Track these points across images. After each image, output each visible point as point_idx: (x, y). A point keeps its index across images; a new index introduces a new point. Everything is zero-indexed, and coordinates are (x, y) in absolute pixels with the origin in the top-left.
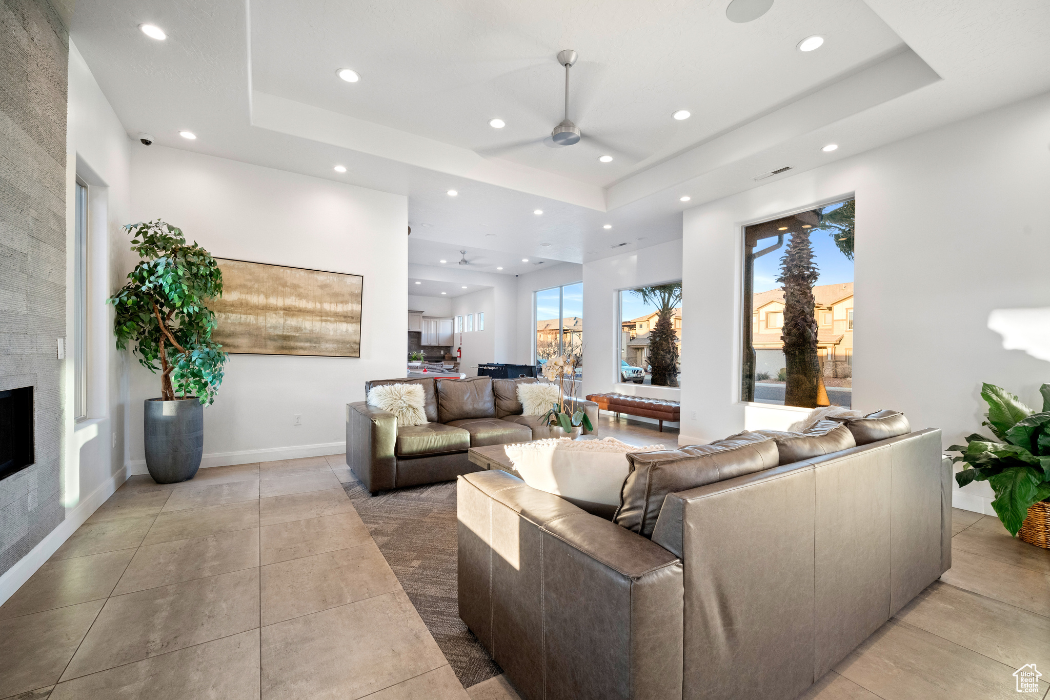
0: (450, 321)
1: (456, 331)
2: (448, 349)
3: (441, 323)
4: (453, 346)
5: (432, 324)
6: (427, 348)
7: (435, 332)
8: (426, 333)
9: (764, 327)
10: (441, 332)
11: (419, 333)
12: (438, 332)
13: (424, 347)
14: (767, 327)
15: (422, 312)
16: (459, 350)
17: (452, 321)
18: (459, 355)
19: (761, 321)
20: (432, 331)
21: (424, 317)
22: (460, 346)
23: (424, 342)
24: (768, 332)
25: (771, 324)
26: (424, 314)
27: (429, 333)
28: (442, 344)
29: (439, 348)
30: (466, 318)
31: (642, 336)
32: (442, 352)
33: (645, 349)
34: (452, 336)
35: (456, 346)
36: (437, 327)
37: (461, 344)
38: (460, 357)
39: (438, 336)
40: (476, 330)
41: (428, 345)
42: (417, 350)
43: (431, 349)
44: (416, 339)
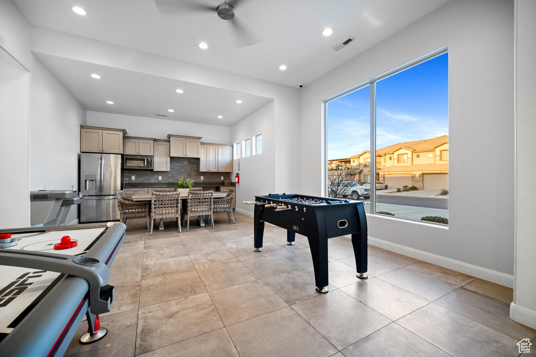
0: (228, 149)
1: (235, 158)
2: (227, 175)
3: (220, 150)
4: (232, 172)
5: (211, 150)
6: (207, 174)
7: (214, 159)
8: (205, 159)
9: (439, 160)
10: (220, 158)
11: (198, 159)
12: (217, 159)
13: (204, 173)
14: (441, 159)
15: (200, 138)
16: (237, 176)
17: (231, 148)
18: (237, 181)
19: (437, 156)
20: (211, 158)
21: (202, 143)
22: (238, 172)
23: (203, 168)
24: (442, 163)
25: (444, 157)
26: (202, 140)
27: (208, 159)
28: (221, 170)
29: (219, 174)
30: (244, 143)
31: (355, 166)
32: (222, 178)
33: (357, 175)
34: (232, 162)
35: (235, 172)
36: (216, 154)
37: (239, 170)
38: (238, 182)
39: (217, 163)
40: (254, 154)
41: (207, 171)
42: (197, 176)
43: (211, 176)
44: (196, 166)
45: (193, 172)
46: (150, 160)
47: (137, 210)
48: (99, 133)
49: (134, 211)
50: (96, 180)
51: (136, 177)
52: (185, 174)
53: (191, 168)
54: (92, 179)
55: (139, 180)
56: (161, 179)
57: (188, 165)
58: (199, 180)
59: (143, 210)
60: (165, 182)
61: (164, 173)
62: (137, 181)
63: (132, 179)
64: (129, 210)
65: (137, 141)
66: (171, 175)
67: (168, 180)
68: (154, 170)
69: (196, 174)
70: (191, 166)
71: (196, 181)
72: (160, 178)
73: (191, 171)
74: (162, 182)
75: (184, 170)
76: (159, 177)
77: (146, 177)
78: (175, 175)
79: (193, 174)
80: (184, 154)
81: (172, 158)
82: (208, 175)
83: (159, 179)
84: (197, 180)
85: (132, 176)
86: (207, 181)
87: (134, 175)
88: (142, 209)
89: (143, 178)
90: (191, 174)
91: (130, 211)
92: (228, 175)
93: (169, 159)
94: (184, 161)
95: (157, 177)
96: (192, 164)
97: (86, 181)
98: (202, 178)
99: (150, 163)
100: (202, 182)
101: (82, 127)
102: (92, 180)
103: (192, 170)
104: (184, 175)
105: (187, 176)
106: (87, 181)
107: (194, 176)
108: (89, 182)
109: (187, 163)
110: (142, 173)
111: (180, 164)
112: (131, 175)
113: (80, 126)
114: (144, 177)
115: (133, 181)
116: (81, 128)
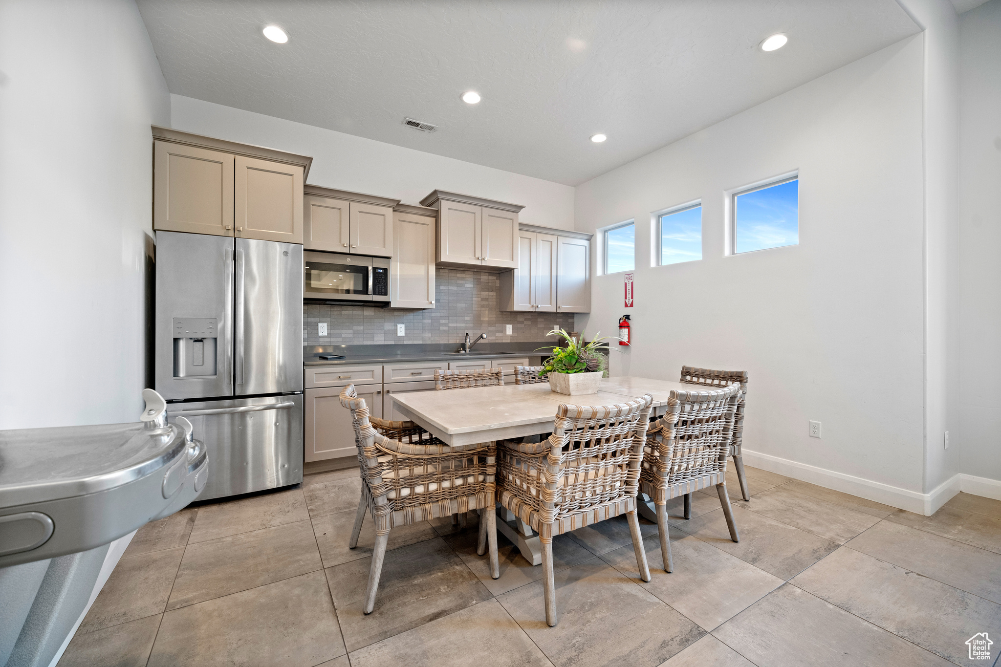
0: (581, 246)
1: (598, 274)
3: (561, 247)
4: (588, 314)
5: (542, 248)
7: (547, 274)
8: (526, 272)
10: (562, 273)
11: (509, 273)
12: (554, 274)
13: (517, 316)
15: (519, 209)
16: (626, 323)
17: (586, 244)
20: (542, 269)
23: (520, 303)
26: (524, 216)
27: (533, 273)
28: (561, 308)
29: (550, 318)
30: (654, 223)
34: (587, 286)
35: (595, 312)
36: (553, 259)
37: (629, 305)
38: (628, 343)
39: (554, 286)
40: (727, 251)
41: (531, 310)
42: (497, 325)
43: (529, 323)
44: (494, 294)
45: (487, 312)
46: (381, 271)
47: (446, 484)
48: (221, 163)
49: (433, 487)
50: (216, 339)
51: (331, 327)
52: (467, 318)
53: (482, 300)
54: (200, 336)
55: (340, 335)
56: (403, 334)
57: (474, 293)
58: (501, 335)
59: (471, 480)
60: (415, 342)
61: (410, 316)
62: (333, 340)
63: (320, 334)
64: (412, 489)
65: (343, 204)
66: (430, 321)
67: (424, 335)
68: (392, 305)
69: (494, 319)
70: (483, 293)
71: (493, 338)
72: (401, 330)
73: (483, 309)
74: (406, 342)
75: (463, 305)
76: (399, 326)
77: (362, 328)
78: (442, 321)
79: (486, 319)
80: (478, 255)
81: (441, 266)
82: (522, 323)
83: (399, 334)
84: (497, 335)
85: (320, 325)
86: (522, 339)
87: (324, 320)
88: (464, 477)
89: (351, 331)
90: (482, 319)
91: (420, 489)
92: (570, 320)
93: (432, 269)
94: (464, 279)
95: (393, 328)
96: (483, 289)
97: (176, 341)
98: (509, 329)
99: (382, 280)
100: (508, 341)
101: (159, 135)
102: (200, 340)
103: (482, 306)
104: (465, 322)
105: (471, 325)
106: (182, 344)
107: (490, 323)
108: (187, 347)
109: (471, 286)
110: (351, 313)
111: (454, 288)
112: (317, 320)
113: (154, 128)
114: (356, 328)
115: (321, 340)
116: (155, 138)
